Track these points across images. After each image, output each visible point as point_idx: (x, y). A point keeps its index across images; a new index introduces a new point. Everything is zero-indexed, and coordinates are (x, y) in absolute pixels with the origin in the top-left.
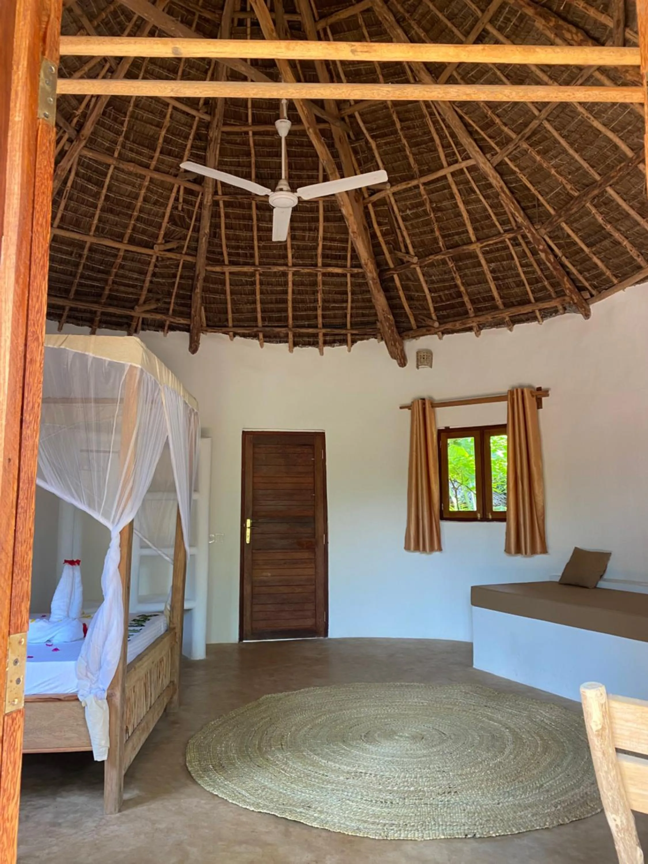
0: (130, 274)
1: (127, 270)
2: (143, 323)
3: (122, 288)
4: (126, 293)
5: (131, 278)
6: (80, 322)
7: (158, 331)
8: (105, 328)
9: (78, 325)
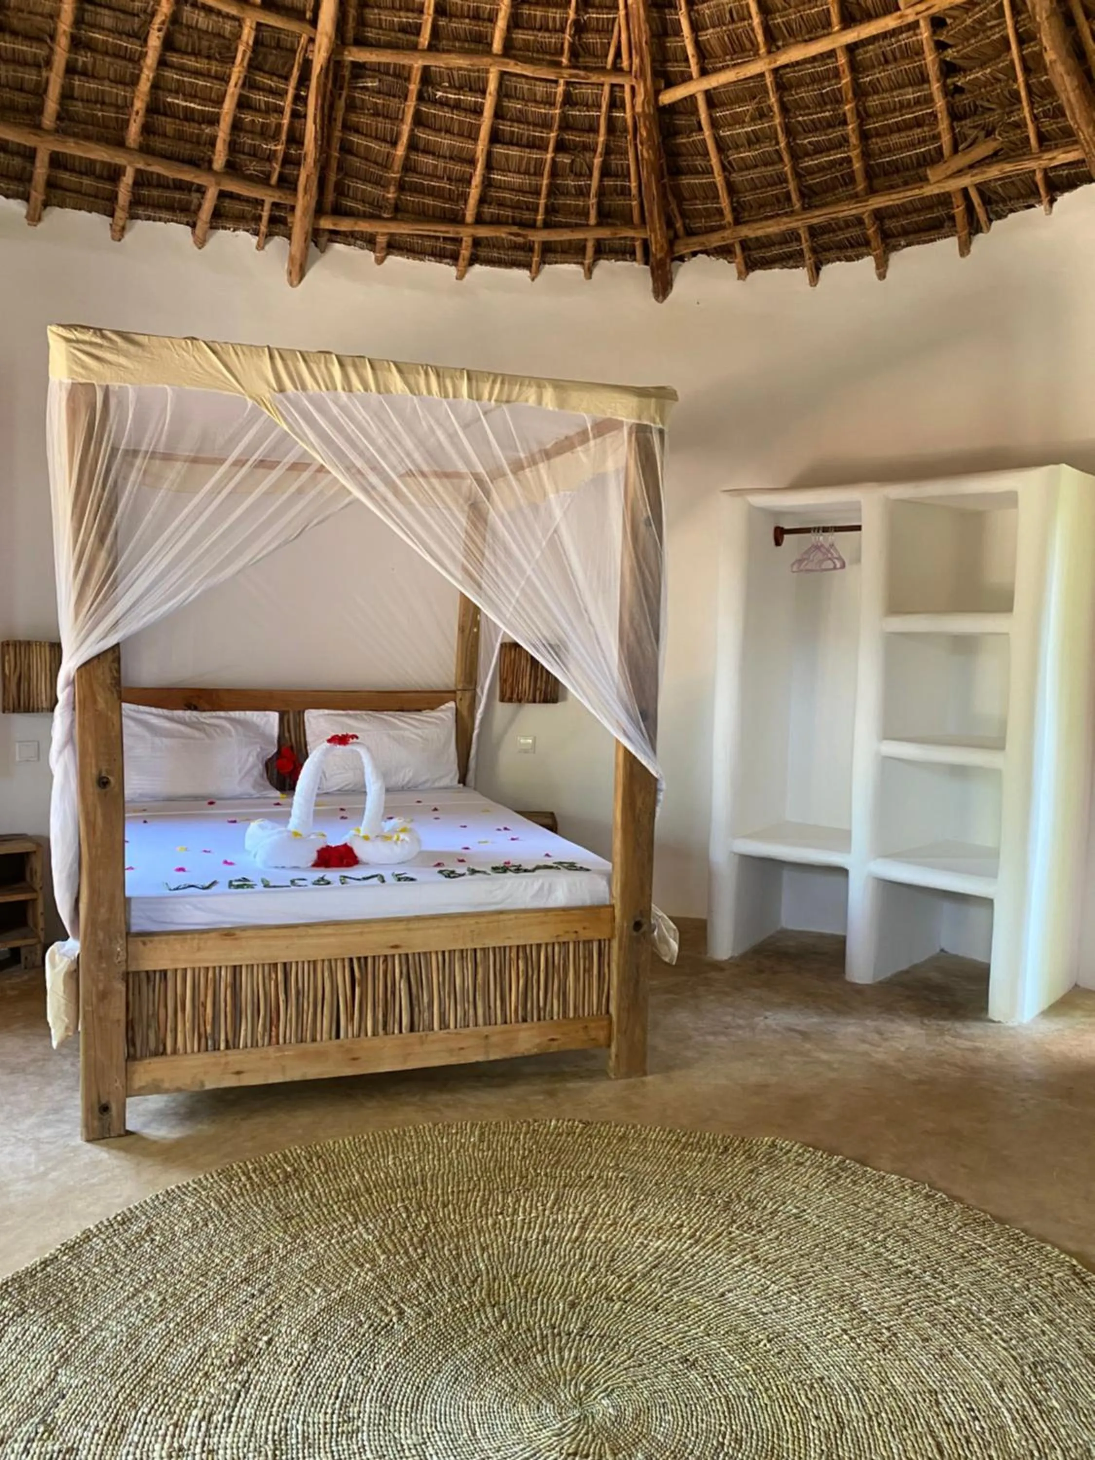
0: (896, 97)
1: (885, 91)
2: (987, 201)
3: (895, 139)
4: (912, 145)
5: (904, 106)
6: (850, 253)
7: (1032, 206)
8: (909, 245)
9: (849, 259)
